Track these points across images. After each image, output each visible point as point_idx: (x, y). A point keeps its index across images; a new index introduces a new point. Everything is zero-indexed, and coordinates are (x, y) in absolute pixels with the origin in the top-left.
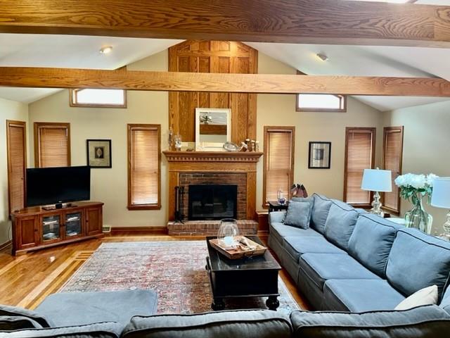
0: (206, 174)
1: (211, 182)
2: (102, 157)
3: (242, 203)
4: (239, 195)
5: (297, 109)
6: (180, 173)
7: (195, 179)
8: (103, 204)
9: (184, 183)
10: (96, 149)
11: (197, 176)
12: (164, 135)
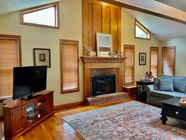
0: (102, 69)
1: (105, 74)
2: (44, 60)
3: (117, 84)
4: (116, 79)
5: (135, 37)
6: (90, 69)
7: (97, 72)
8: (54, 91)
9: (92, 75)
10: (40, 55)
11: (98, 71)
12: (80, 47)
